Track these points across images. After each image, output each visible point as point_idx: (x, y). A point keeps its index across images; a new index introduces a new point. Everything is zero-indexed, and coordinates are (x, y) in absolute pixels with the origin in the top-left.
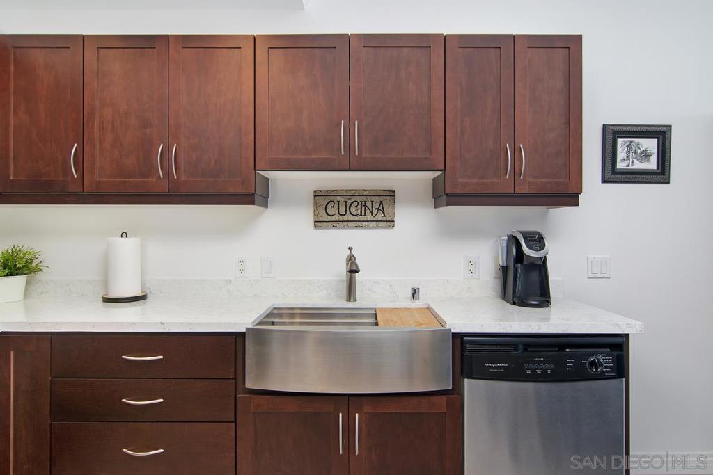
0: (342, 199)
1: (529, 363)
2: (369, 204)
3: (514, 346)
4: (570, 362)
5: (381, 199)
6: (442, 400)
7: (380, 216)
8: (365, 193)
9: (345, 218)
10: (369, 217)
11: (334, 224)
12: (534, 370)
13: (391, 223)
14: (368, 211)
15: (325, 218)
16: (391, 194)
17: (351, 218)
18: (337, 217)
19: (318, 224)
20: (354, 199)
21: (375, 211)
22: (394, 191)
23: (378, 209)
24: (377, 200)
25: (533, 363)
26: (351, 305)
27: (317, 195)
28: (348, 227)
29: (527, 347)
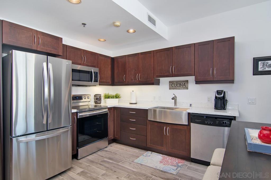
0: (175, 83)
1: (206, 121)
2: (182, 84)
4: (217, 122)
5: (185, 82)
7: (184, 87)
8: (181, 81)
9: (176, 87)
10: (182, 87)
11: (174, 89)
12: (207, 123)
13: (187, 88)
14: (181, 86)
15: (171, 87)
16: (187, 81)
17: (177, 87)
18: (174, 87)
19: (170, 89)
20: (178, 83)
21: (183, 86)
22: (188, 81)
23: (184, 85)
24: (183, 83)
25: (208, 121)
26: (176, 107)
27: (170, 82)
28: (177, 89)
29: (207, 117)
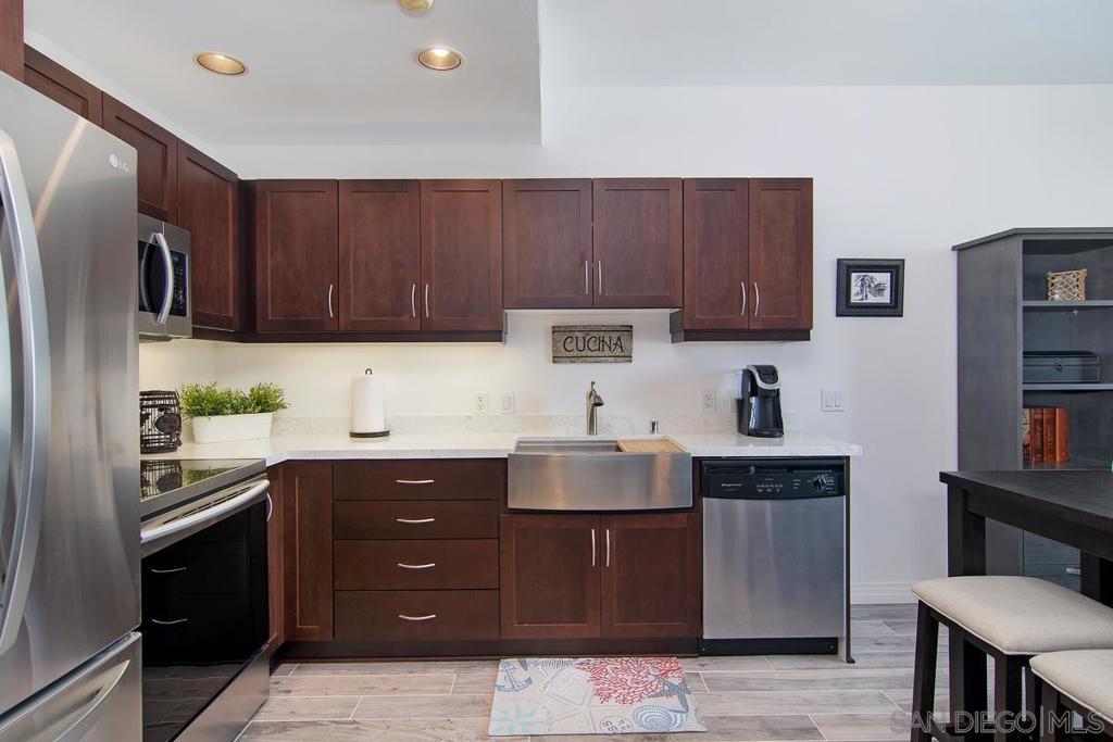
0: (580, 335)
1: (761, 483)
2: (607, 339)
3: (747, 468)
4: (797, 483)
5: (619, 334)
6: (683, 517)
7: (618, 352)
8: (604, 329)
9: (583, 353)
10: (607, 353)
11: (573, 359)
12: (765, 489)
13: (628, 358)
14: (606, 348)
15: (564, 353)
16: (629, 329)
17: (590, 353)
18: (575, 353)
19: (556, 359)
20: (592, 334)
21: (613, 347)
22: (631, 327)
23: (616, 344)
24: (615, 335)
25: (765, 483)
26: (592, 438)
27: (555, 330)
28: (587, 362)
29: (758, 468)
